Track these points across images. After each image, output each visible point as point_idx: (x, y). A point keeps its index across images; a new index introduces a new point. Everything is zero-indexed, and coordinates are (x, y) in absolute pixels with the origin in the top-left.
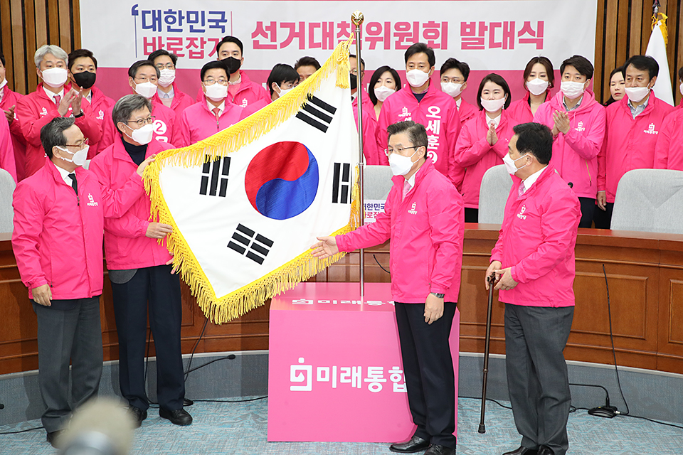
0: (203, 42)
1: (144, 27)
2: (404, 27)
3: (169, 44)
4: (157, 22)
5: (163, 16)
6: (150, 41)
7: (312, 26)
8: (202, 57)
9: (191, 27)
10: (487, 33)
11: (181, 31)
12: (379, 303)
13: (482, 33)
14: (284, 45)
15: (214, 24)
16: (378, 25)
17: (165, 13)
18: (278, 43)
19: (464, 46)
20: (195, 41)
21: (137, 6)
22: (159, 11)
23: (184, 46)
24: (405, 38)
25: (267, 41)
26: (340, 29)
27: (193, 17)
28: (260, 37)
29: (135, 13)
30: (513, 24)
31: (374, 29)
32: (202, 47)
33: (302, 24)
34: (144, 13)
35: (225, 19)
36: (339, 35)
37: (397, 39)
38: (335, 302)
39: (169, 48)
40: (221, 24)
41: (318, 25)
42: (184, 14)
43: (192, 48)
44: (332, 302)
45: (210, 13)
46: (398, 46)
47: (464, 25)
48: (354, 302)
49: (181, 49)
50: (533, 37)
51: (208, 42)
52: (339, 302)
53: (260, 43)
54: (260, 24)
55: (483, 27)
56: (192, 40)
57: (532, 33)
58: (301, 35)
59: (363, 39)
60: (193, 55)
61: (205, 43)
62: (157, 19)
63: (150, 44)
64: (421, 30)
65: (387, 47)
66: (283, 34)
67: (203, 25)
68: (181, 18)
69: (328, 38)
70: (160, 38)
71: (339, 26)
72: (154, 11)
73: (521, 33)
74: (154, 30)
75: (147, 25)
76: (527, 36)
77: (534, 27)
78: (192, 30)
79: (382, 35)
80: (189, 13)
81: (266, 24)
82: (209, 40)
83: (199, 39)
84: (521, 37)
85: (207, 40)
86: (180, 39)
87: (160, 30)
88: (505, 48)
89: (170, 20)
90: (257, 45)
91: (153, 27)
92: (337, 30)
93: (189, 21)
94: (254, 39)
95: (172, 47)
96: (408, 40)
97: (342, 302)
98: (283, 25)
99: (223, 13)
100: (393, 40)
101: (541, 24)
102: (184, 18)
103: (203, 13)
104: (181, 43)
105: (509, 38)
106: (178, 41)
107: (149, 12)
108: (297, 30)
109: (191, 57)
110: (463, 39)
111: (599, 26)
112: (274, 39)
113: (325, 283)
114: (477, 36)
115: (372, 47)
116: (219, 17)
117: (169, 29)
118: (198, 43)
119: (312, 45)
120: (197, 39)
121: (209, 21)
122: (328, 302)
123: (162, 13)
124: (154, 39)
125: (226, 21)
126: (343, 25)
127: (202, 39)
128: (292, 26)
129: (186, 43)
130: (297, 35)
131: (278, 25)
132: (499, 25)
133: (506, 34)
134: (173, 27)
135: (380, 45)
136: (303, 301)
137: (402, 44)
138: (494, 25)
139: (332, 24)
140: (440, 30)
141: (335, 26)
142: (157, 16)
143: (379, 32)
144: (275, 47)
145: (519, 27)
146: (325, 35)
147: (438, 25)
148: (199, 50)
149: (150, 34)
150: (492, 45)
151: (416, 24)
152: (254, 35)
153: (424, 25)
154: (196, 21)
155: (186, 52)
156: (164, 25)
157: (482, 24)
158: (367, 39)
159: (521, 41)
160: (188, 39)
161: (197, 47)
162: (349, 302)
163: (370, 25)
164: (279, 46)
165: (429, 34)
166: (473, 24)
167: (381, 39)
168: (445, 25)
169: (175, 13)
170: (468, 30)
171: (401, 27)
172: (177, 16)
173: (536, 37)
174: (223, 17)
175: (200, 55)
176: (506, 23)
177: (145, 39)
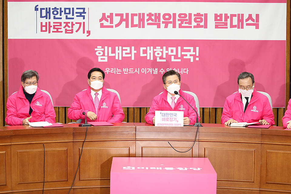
0: (73, 25)
1: (41, 17)
2: (184, 16)
3: (54, 26)
4: (48, 14)
5: (52, 11)
6: (44, 24)
7: (133, 15)
8: (72, 33)
9: (67, 16)
10: (229, 20)
11: (61, 18)
12: (172, 169)
13: (226, 20)
14: (117, 26)
15: (79, 14)
16: (169, 15)
17: (53, 9)
18: (114, 25)
19: (217, 27)
20: (68, 24)
21: (38, 6)
22: (50, 8)
23: (62, 27)
24: (184, 22)
25: (108, 24)
26: (148, 17)
27: (67, 11)
28: (104, 22)
29: (36, 9)
30: (243, 15)
31: (167, 17)
32: (72, 27)
33: (127, 15)
34: (41, 9)
35: (85, 12)
36: (148, 20)
37: (180, 22)
38: (147, 168)
39: (54, 28)
40: (83, 14)
41: (136, 15)
42: (63, 10)
43: (67, 28)
44: (145, 168)
45: (77, 9)
46: (180, 26)
47: (216, 16)
48: (158, 168)
49: (61, 28)
50: (254, 23)
51: (75, 24)
52: (149, 168)
53: (104, 25)
54: (104, 14)
55: (226, 16)
56: (67, 23)
57: (253, 20)
58: (127, 20)
59: (161, 22)
60: (67, 32)
61: (74, 25)
62: (48, 12)
63: (44, 26)
64: (193, 18)
65: (174, 26)
66: (116, 20)
67: (73, 15)
68: (61, 12)
69: (141, 22)
70: (49, 23)
71: (148, 15)
72: (47, 8)
73: (247, 20)
74: (47, 18)
75: (42, 16)
76: (250, 22)
77: (254, 17)
78: (67, 18)
79: (171, 20)
80: (65, 9)
81: (108, 14)
82: (76, 23)
83: (71, 23)
84: (247, 22)
85: (75, 23)
86: (61, 23)
87: (50, 18)
88: (239, 28)
89: (55, 13)
90: (102, 26)
91: (46, 17)
92: (146, 18)
93: (65, 13)
94: (101, 22)
95: (56, 27)
96: (186, 23)
97: (151, 168)
98: (117, 15)
99: (84, 9)
100: (178, 23)
101: (257, 16)
102: (62, 11)
103: (73, 9)
104: (61, 25)
105: (240, 23)
106: (59, 24)
107: (44, 9)
108: (124, 17)
109: (66, 32)
110: (216, 23)
111: (288, 17)
112: (112, 22)
113: (141, 158)
114: (223, 21)
115: (166, 27)
116: (82, 11)
117: (55, 18)
118: (70, 25)
119: (133, 26)
120: (69, 23)
121: (76, 13)
122: (143, 168)
123: (51, 9)
124: (46, 23)
125: (85, 13)
126: (150, 15)
127: (72, 23)
128: (121, 15)
129: (63, 25)
130: (124, 20)
131: (114, 15)
132: (235, 15)
133: (239, 21)
134: (56, 16)
135: (171, 26)
136: (129, 168)
137: (183, 25)
138: (233, 16)
139: (143, 14)
140: (203, 18)
141: (146, 15)
142: (48, 11)
143: (170, 18)
144: (112, 27)
145: (246, 17)
146: (140, 20)
147: (202, 15)
148: (70, 29)
149: (44, 21)
150: (232, 26)
151: (190, 15)
152: (101, 20)
153: (195, 15)
154: (69, 13)
155: (63, 30)
156: (52, 16)
157: (226, 15)
158: (163, 22)
159: (247, 24)
160: (64, 23)
161: (69, 27)
162: (155, 168)
163: (165, 15)
164: (114, 26)
165: (197, 20)
166: (221, 15)
167: (171, 22)
168: (206, 15)
169: (58, 9)
170: (218, 18)
171: (182, 16)
172: (59, 11)
173: (255, 23)
174: (84, 10)
175: (71, 32)
176: (239, 15)
177: (42, 23)
